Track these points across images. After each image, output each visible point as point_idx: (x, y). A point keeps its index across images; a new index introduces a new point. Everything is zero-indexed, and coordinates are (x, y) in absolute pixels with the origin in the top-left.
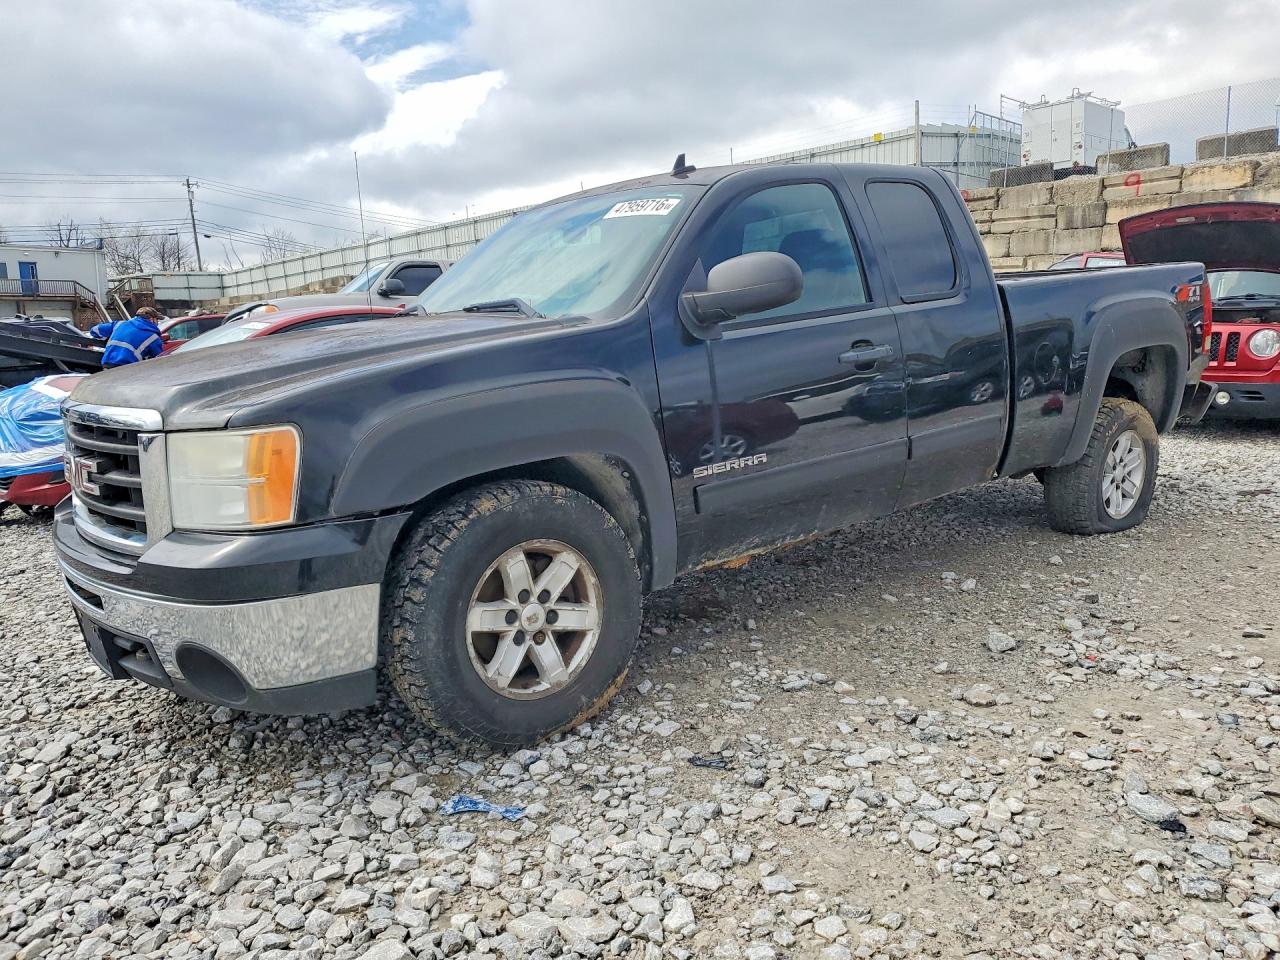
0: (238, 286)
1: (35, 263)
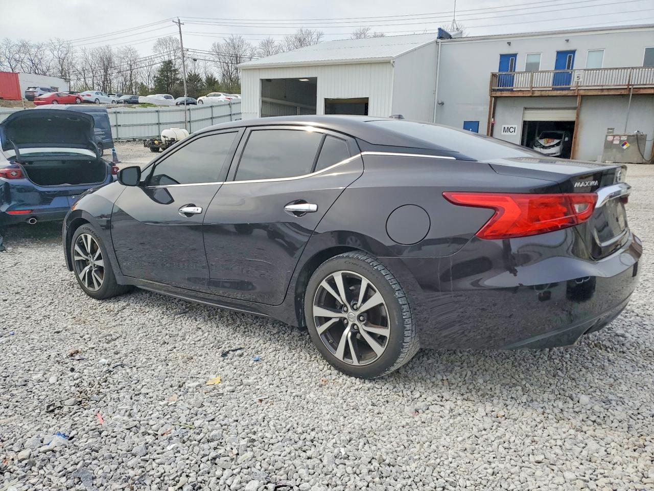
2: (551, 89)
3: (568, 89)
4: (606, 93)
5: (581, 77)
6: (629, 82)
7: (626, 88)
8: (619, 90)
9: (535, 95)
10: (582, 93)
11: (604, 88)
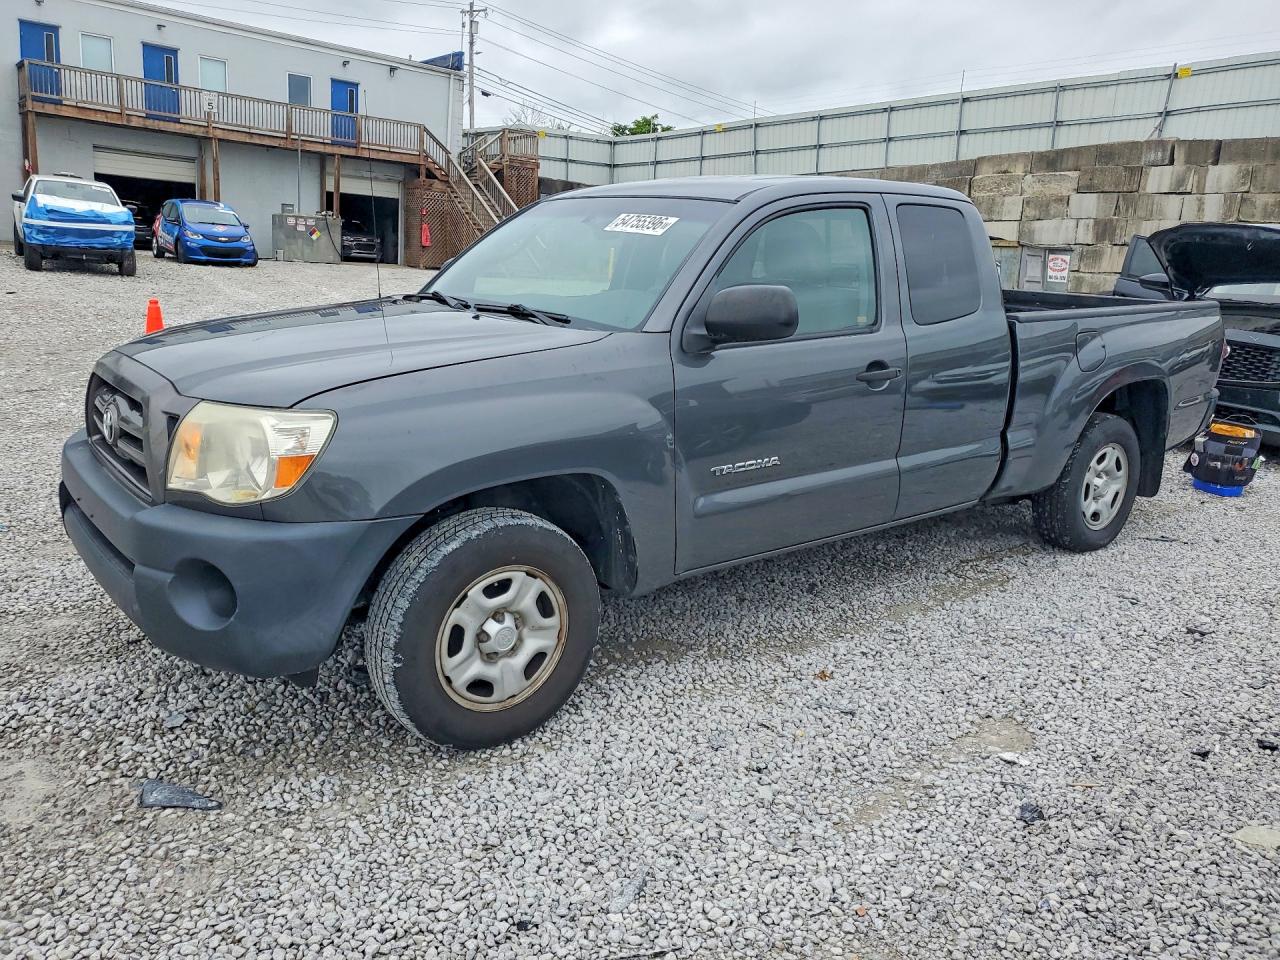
0: (658, 163)
1: (357, 85)
2: (144, 115)
3: (177, 121)
4: (258, 141)
5: (215, 105)
6: (289, 127)
7: (286, 138)
8: (275, 140)
9: (133, 124)
10: (220, 134)
11: (252, 131)
